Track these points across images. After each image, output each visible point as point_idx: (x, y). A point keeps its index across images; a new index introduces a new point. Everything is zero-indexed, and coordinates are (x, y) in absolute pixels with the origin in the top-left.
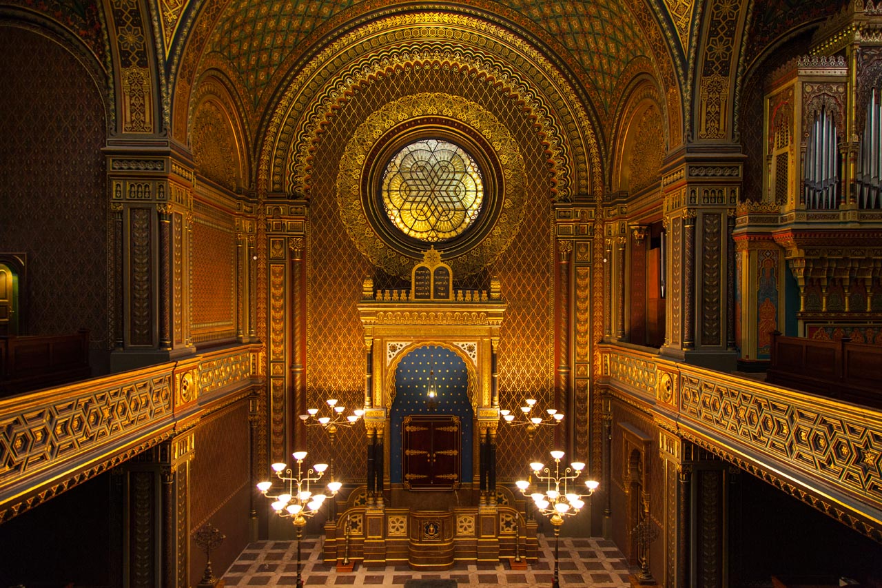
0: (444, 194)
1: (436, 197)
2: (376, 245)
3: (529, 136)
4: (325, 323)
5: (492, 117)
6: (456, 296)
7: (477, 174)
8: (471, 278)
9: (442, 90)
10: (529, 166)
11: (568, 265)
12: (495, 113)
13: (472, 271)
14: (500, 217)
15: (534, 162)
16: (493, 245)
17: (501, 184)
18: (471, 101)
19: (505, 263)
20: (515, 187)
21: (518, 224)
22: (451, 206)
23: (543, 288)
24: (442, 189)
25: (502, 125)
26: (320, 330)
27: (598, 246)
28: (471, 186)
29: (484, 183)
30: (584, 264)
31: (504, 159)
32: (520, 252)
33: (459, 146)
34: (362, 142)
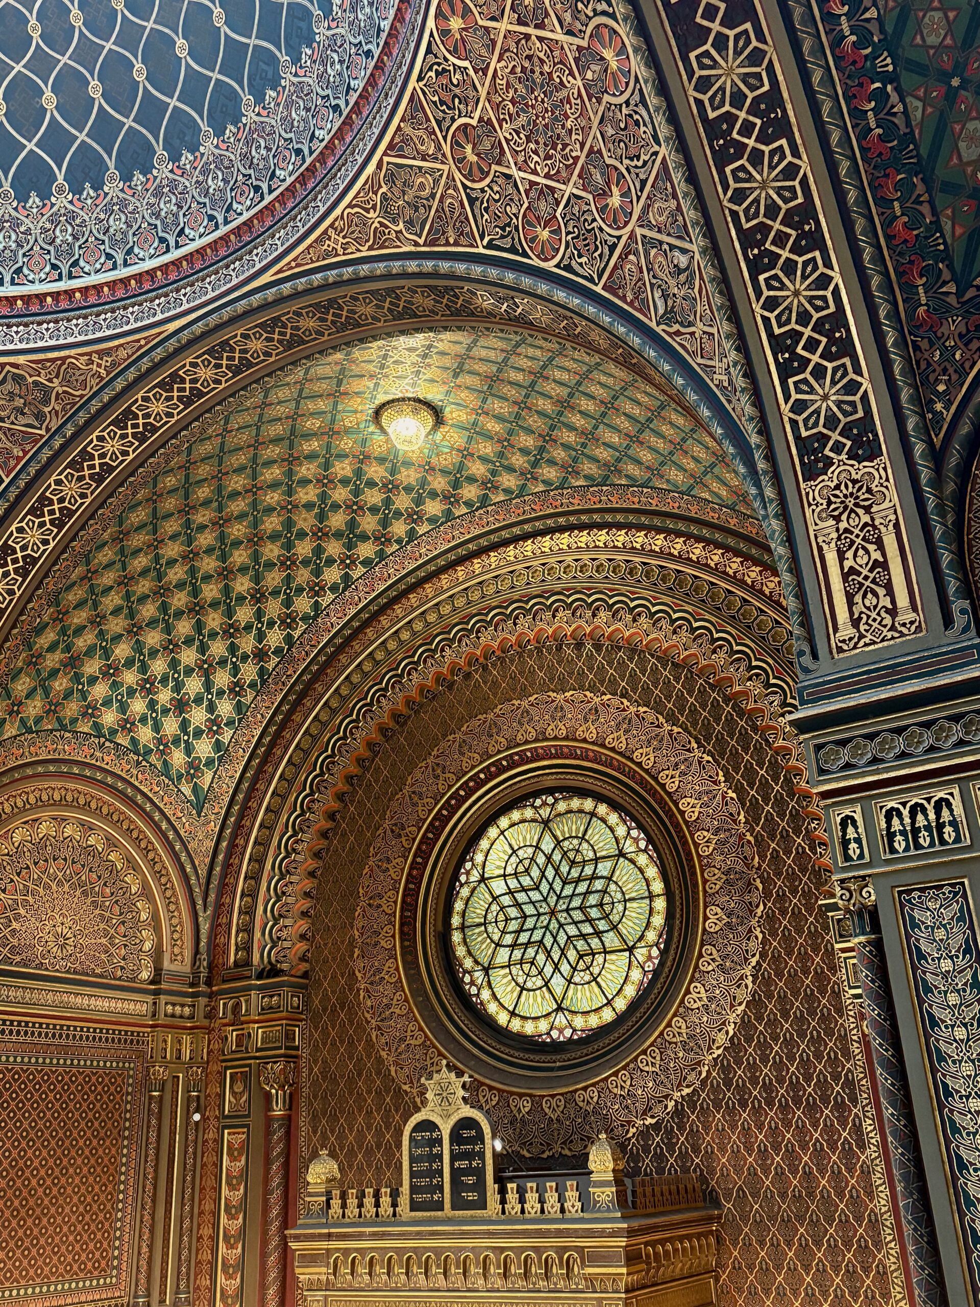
0: (578, 916)
1: (561, 925)
2: (429, 1062)
3: (744, 740)
5: (651, 716)
6: (503, 1202)
7: (646, 856)
8: (645, 1134)
9: (544, 688)
10: (754, 812)
12: (658, 708)
13: (644, 1113)
14: (700, 956)
15: (766, 800)
16: (690, 1037)
18: (604, 694)
19: (728, 1083)
20: (727, 873)
21: (748, 971)
22: (596, 944)
24: (572, 906)
25: (676, 729)
28: (636, 887)
29: (664, 875)
31: (690, 807)
33: (599, 798)
34: (398, 831)
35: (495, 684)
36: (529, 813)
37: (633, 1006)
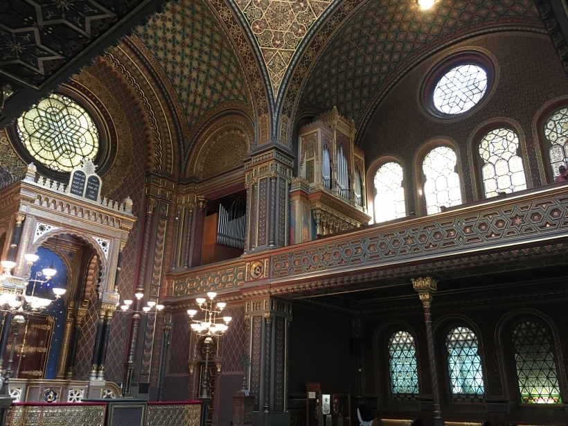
0: (69, 138)
2: (8, 153)
6: (102, 201)
7: (96, 135)
10: (135, 143)
11: (153, 216)
14: (112, 168)
16: (103, 186)
17: (115, 147)
20: (125, 153)
21: (122, 178)
22: (73, 149)
24: (68, 135)
25: (122, 110)
27: (173, 208)
28: (90, 141)
30: (164, 217)
36: (60, 99)
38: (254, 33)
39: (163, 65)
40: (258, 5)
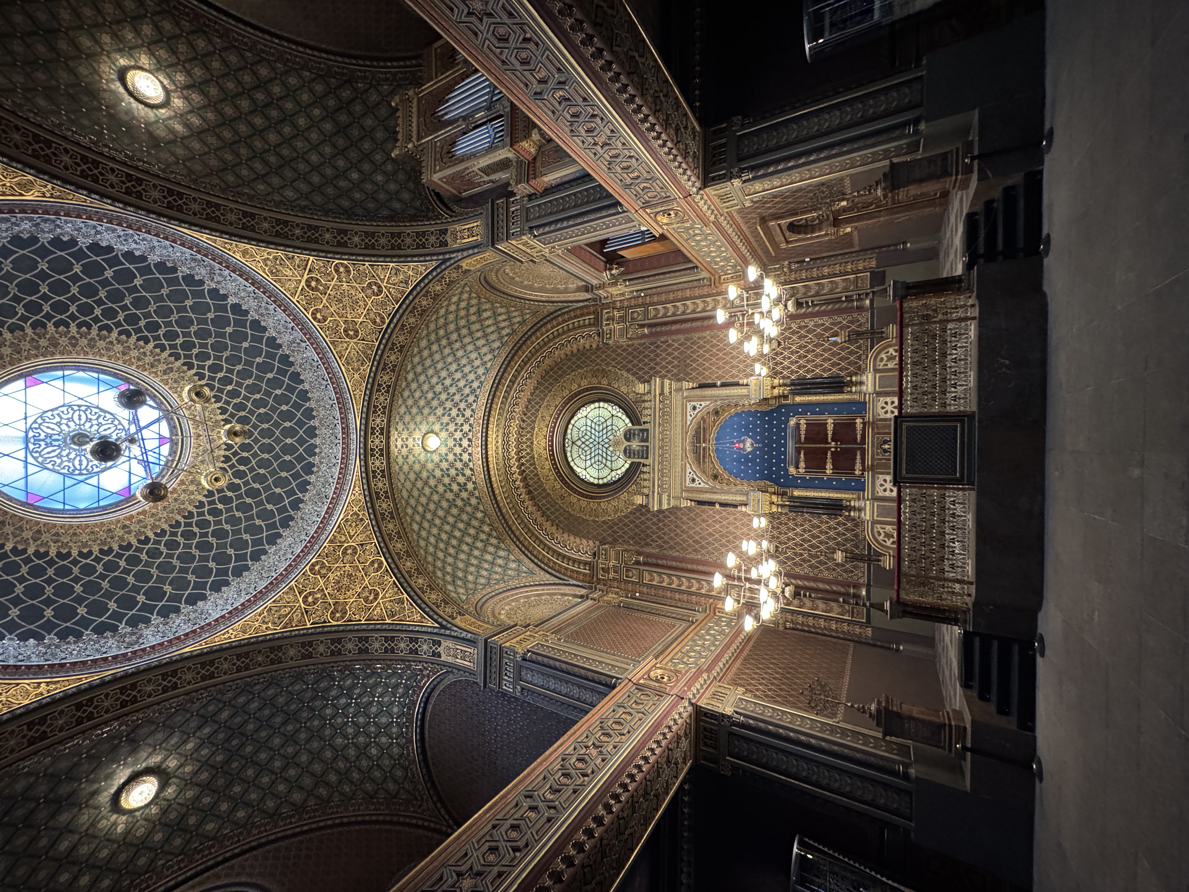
0: (601, 434)
1: (602, 439)
2: (634, 491)
3: (560, 368)
4: (697, 542)
5: (548, 398)
6: (646, 423)
7: (588, 408)
9: (533, 436)
10: (579, 367)
11: (650, 326)
12: (546, 396)
14: (614, 387)
15: (577, 363)
16: (635, 392)
17: (592, 389)
18: (539, 414)
20: (593, 377)
21: (620, 372)
23: (670, 346)
24: (598, 436)
25: (553, 390)
26: (702, 547)
27: (633, 302)
28: (596, 412)
29: (593, 402)
30: (646, 313)
31: (575, 387)
32: (641, 369)
33: (569, 422)
34: (562, 497)
35: (528, 454)
36: (569, 449)
37: (628, 416)
38: (387, 321)
39: (489, 364)
40: (357, 331)
